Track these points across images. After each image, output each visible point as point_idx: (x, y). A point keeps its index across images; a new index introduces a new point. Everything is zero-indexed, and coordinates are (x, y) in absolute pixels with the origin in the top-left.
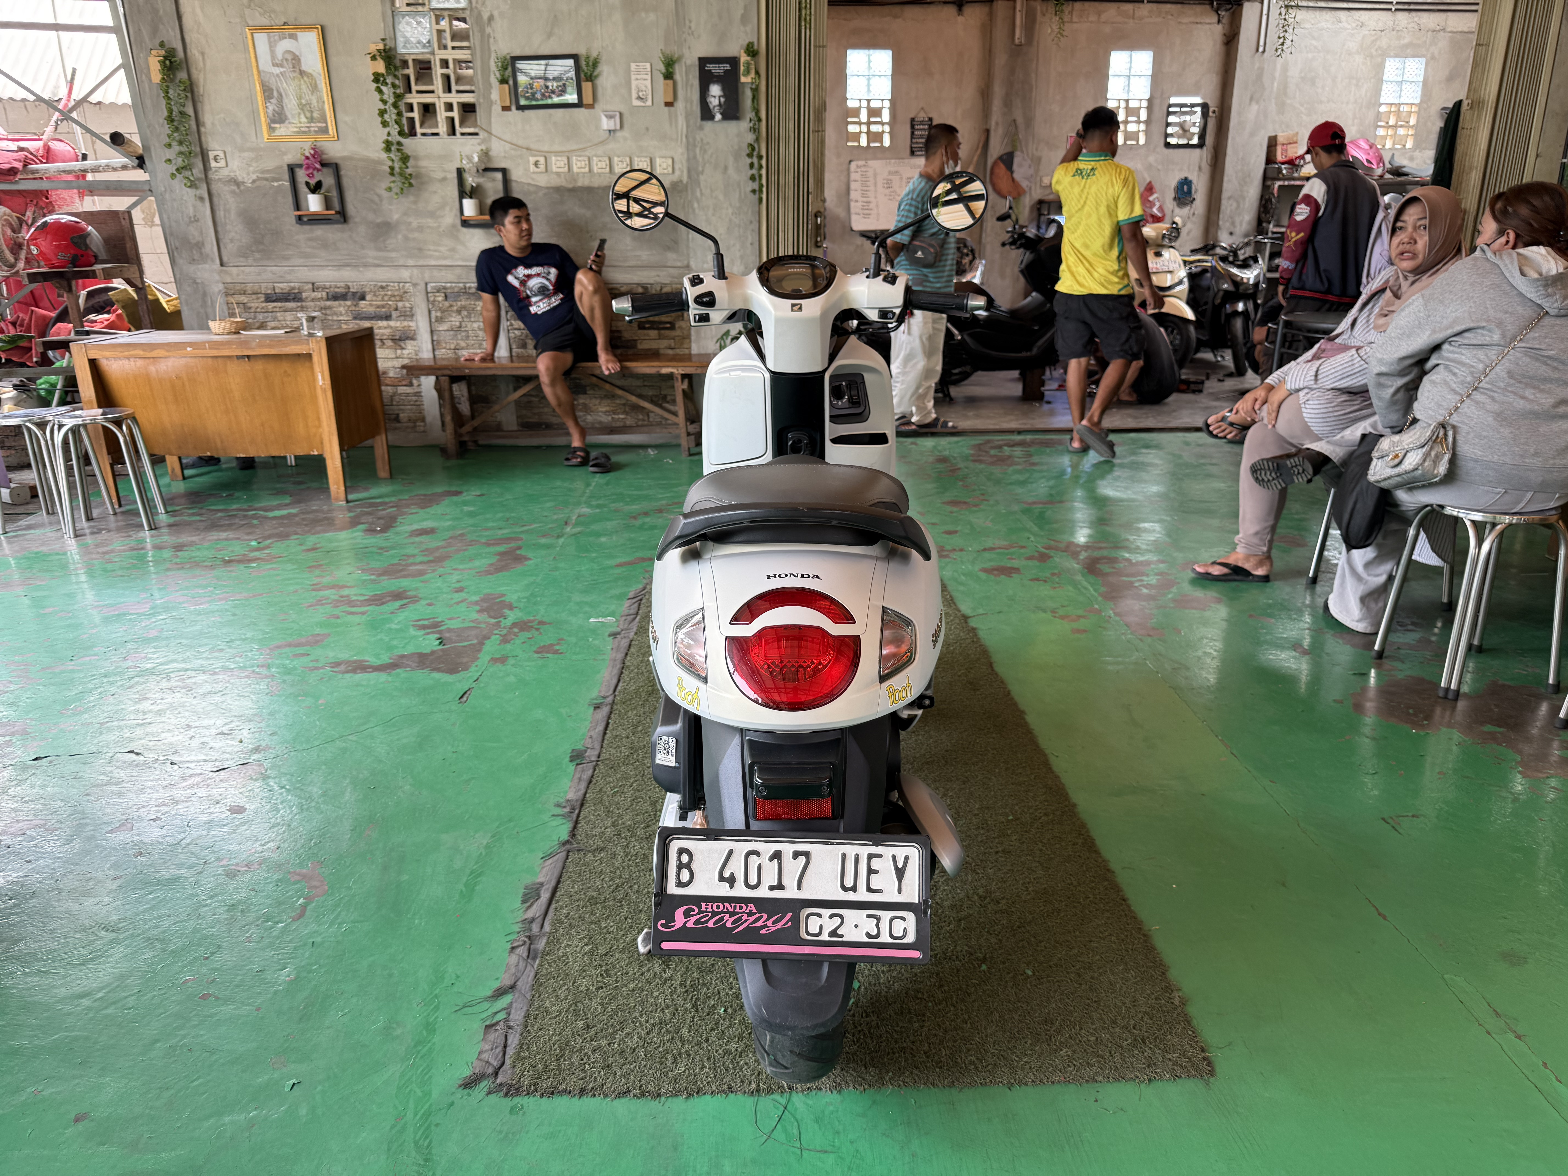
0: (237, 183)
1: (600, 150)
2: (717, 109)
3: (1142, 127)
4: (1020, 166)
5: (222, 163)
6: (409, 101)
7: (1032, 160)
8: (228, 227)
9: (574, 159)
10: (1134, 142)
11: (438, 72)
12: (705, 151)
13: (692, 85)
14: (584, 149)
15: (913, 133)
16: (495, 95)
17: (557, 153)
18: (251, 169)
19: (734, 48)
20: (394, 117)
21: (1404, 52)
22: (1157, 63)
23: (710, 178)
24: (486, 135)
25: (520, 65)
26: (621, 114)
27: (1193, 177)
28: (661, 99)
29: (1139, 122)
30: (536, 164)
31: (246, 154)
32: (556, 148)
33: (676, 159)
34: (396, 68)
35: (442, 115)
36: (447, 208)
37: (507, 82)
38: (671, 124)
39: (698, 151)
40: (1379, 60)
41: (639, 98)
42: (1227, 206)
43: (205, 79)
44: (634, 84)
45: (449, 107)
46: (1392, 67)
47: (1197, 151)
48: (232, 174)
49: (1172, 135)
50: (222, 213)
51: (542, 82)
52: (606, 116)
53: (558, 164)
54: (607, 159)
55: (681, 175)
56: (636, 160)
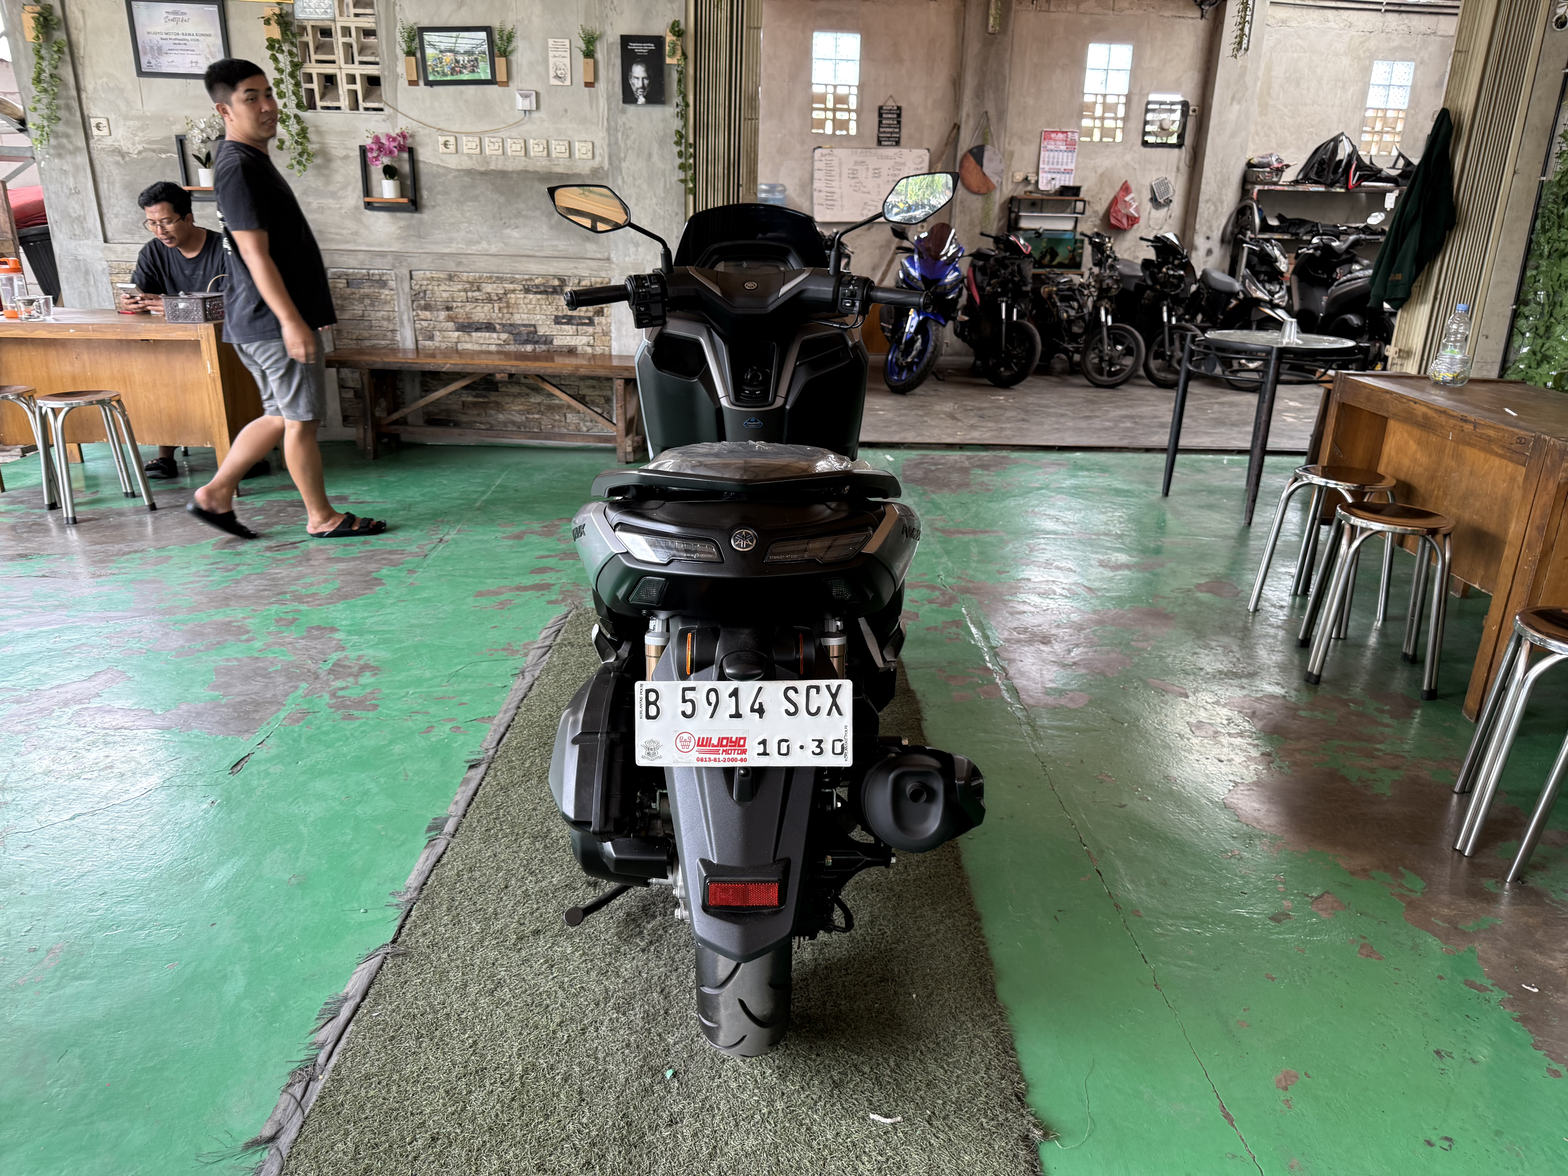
0: (123, 155)
1: (514, 133)
2: (640, 92)
3: (1120, 124)
4: (991, 160)
5: (105, 131)
6: (309, 71)
7: (1003, 155)
8: (112, 201)
9: (486, 141)
10: (1111, 140)
11: (339, 40)
12: (628, 136)
13: (614, 65)
14: (497, 130)
15: (880, 122)
16: (401, 68)
17: (467, 134)
18: (137, 138)
19: (659, 27)
20: (291, 87)
21: (1394, 55)
22: (1137, 58)
23: (631, 165)
24: (391, 111)
25: (428, 37)
26: (537, 94)
27: (1171, 178)
28: (580, 79)
29: (1116, 119)
30: (446, 144)
31: (131, 123)
32: (468, 128)
33: (596, 144)
34: (294, 35)
35: (343, 87)
36: (350, 189)
37: (414, 55)
38: (591, 107)
39: (620, 135)
40: (1367, 62)
41: (557, 77)
42: (1204, 209)
43: (86, 39)
44: (551, 61)
45: (352, 79)
46: (1380, 70)
47: (1176, 151)
48: (116, 144)
49: (1149, 133)
50: (106, 186)
51: (449, 56)
52: (521, 95)
53: (469, 145)
54: (522, 141)
55: (602, 161)
56: (553, 143)
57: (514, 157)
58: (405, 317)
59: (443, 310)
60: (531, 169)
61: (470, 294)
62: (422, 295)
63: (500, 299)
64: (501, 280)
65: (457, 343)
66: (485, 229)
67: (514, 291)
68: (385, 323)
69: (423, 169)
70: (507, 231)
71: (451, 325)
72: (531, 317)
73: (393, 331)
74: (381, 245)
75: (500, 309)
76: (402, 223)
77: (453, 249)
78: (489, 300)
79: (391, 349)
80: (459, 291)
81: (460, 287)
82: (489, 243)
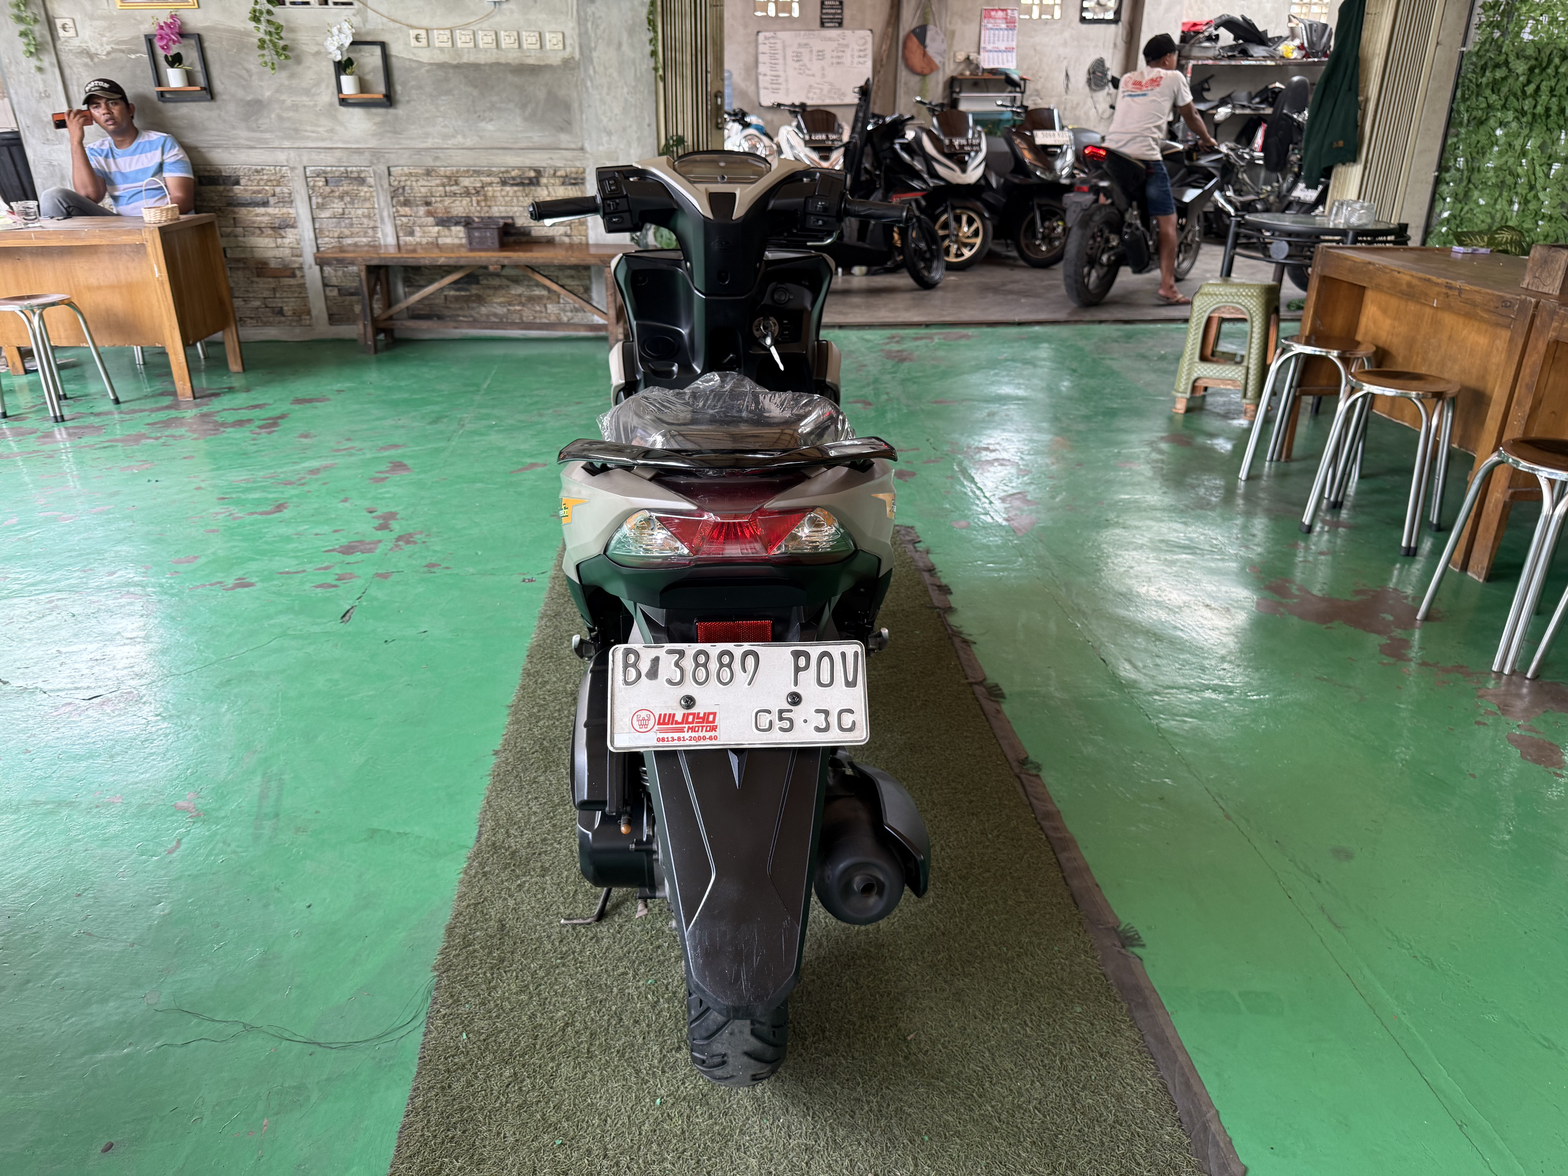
0: (89, 55)
1: (485, 25)
4: (933, 40)
5: (72, 33)
7: (945, 35)
9: (458, 33)
10: (1049, 17)
12: (597, 26)
14: (467, 23)
15: (822, 3)
17: (439, 27)
18: (105, 39)
23: (603, 55)
24: (360, 5)
27: (1108, 55)
30: (417, 38)
31: (98, 23)
32: (438, 21)
33: (567, 34)
36: (323, 86)
39: (589, 25)
48: (84, 45)
49: (1086, 9)
53: (440, 39)
54: (493, 33)
55: (573, 52)
56: (524, 34)
57: (486, 50)
58: (385, 214)
59: (422, 205)
60: (503, 61)
61: (448, 188)
62: (401, 191)
63: (478, 192)
64: (478, 173)
65: (437, 238)
66: (460, 123)
67: (491, 184)
68: (365, 221)
69: (395, 63)
70: (482, 125)
71: (430, 220)
72: (509, 209)
73: (374, 228)
74: (357, 142)
75: (478, 202)
76: (378, 119)
77: (429, 143)
78: (467, 193)
79: (374, 246)
80: (437, 186)
81: (438, 182)
82: (464, 136)
